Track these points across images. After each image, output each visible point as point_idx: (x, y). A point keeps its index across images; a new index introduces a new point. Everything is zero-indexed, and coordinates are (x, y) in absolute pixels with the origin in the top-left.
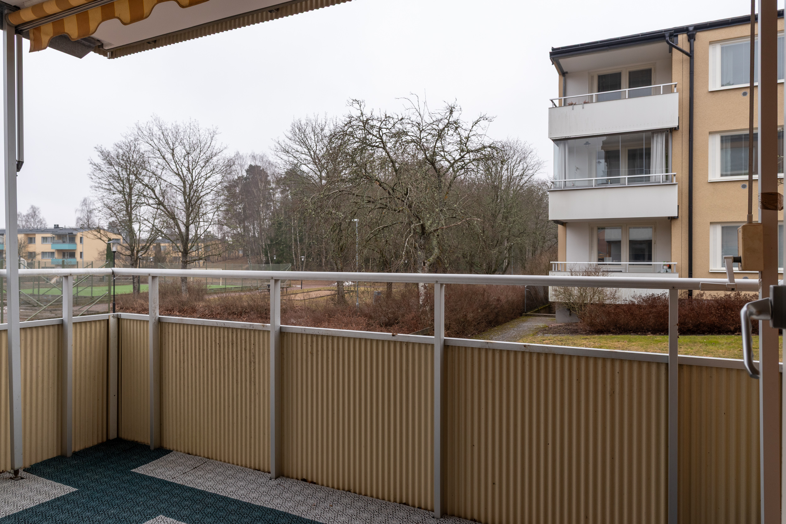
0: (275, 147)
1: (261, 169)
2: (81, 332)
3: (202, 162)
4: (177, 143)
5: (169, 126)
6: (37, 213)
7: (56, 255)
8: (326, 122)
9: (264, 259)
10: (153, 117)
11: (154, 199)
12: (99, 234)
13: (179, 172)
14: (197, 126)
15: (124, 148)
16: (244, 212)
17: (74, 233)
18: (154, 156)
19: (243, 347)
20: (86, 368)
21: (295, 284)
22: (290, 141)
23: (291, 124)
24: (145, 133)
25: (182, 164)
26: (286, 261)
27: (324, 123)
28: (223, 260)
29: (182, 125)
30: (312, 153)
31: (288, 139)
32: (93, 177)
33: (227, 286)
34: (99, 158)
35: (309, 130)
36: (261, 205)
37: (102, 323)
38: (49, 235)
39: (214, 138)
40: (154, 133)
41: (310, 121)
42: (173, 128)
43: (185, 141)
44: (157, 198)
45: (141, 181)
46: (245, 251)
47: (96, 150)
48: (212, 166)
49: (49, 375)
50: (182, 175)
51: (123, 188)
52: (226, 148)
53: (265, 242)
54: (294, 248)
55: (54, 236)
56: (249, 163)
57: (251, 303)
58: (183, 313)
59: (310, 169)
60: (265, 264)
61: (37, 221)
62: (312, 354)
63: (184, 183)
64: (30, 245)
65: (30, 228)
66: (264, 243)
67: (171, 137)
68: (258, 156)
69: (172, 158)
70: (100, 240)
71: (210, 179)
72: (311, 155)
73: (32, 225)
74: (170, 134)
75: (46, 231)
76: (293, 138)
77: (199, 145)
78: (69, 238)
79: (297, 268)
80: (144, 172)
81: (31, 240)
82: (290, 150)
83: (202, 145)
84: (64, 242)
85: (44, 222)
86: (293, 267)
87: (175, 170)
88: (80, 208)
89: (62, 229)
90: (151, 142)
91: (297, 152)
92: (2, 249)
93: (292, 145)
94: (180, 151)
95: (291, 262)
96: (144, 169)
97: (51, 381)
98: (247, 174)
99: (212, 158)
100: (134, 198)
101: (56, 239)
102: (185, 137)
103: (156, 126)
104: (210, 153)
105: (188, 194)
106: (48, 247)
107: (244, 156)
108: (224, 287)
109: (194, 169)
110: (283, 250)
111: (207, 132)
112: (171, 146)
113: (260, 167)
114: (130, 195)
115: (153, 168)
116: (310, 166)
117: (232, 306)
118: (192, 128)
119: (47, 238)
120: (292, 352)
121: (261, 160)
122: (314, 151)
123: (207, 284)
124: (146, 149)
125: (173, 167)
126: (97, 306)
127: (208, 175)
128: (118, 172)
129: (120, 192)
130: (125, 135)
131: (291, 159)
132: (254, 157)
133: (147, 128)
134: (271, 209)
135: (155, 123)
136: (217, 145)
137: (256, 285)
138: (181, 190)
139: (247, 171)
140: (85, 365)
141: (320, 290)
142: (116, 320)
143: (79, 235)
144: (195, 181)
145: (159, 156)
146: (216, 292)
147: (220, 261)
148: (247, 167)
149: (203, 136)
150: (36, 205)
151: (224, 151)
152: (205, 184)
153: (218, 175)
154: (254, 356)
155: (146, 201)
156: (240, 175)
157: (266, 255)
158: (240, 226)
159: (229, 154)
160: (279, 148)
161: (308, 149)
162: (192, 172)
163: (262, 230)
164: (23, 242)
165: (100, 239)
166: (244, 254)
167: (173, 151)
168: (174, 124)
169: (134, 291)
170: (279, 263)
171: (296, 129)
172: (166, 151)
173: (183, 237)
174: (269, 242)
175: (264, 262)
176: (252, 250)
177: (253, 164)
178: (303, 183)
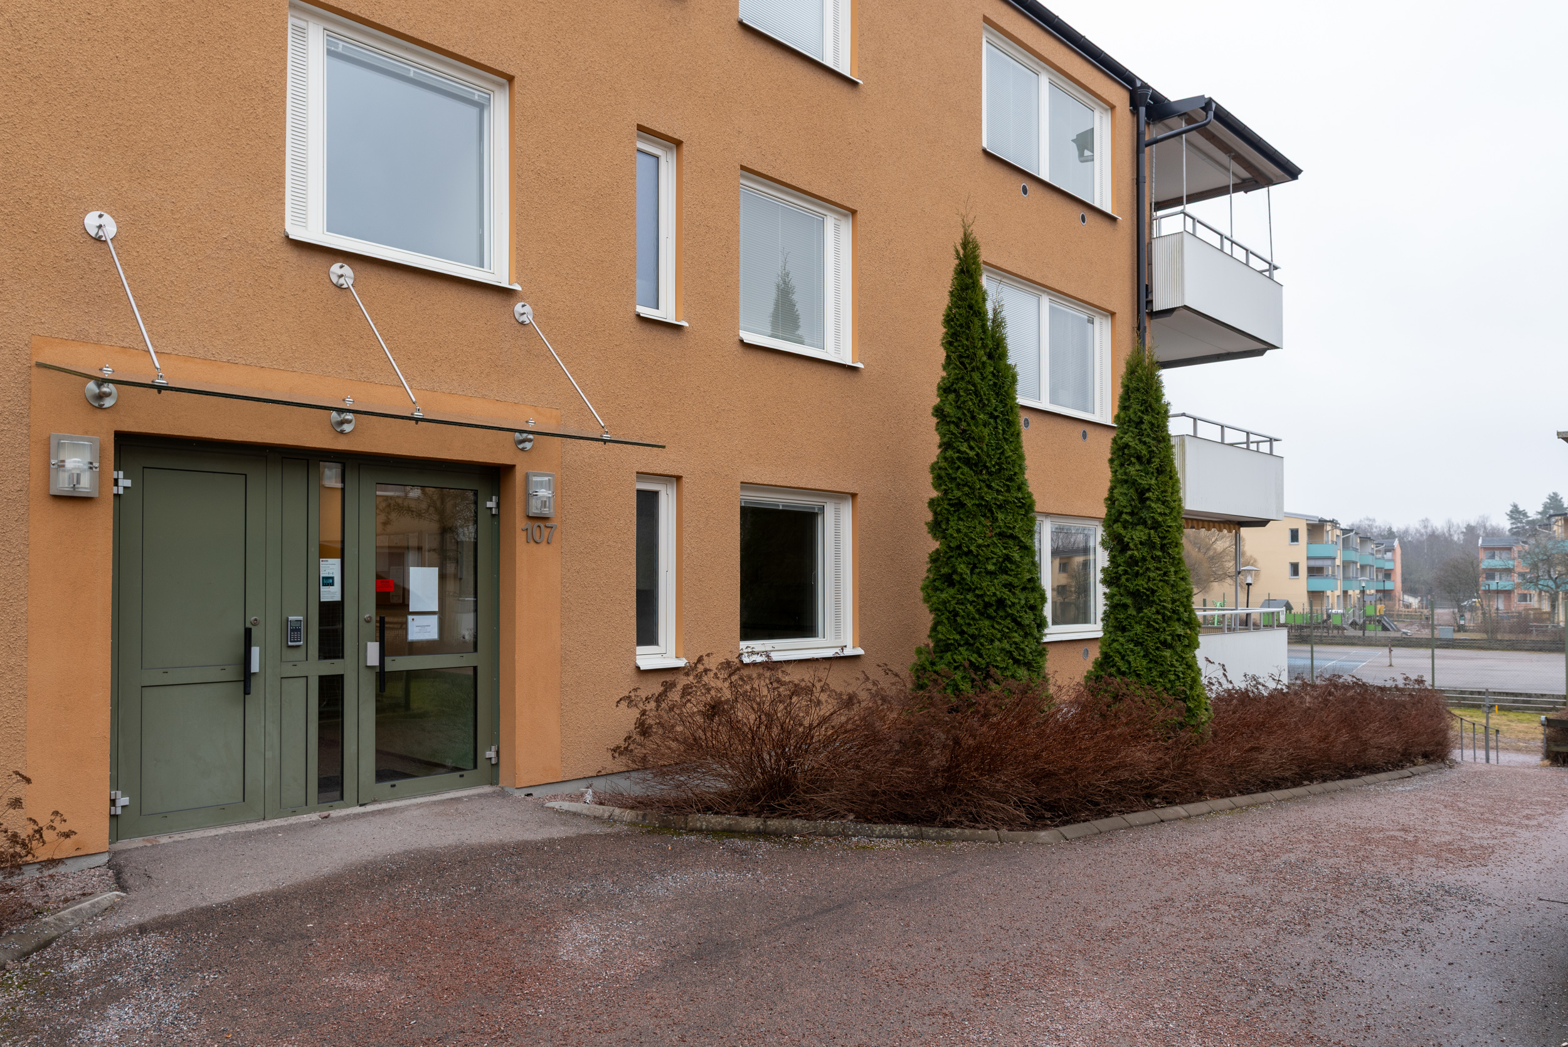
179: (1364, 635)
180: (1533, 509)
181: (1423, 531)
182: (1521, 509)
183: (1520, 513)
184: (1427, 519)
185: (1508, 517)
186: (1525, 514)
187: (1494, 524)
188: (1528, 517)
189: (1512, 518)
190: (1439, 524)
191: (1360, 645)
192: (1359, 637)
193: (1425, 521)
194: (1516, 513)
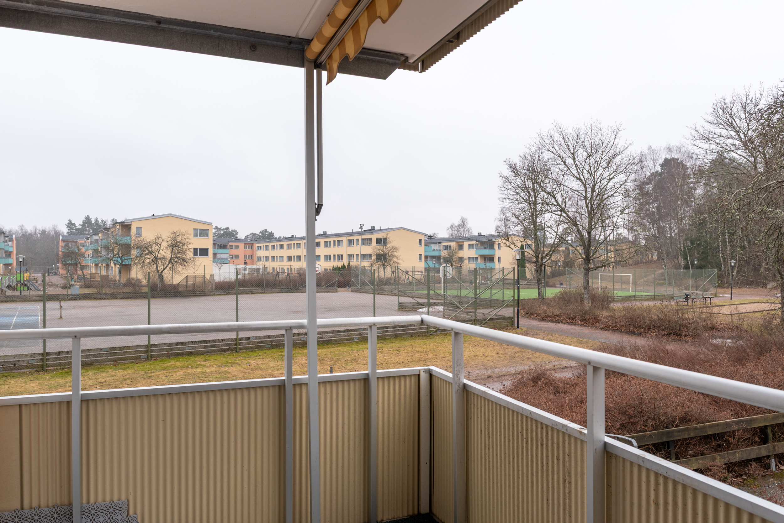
0: (691, 134)
1: (679, 161)
2: (389, 387)
3: (604, 163)
4: (578, 147)
5: (570, 131)
6: (465, 223)
7: (479, 260)
8: (761, 95)
9: (683, 263)
10: (554, 124)
11: (556, 205)
12: (508, 242)
13: (580, 176)
14: (599, 125)
15: (529, 158)
16: (657, 211)
17: (493, 239)
18: (556, 163)
19: (556, 454)
20: (394, 429)
21: (722, 293)
22: (711, 125)
23: (711, 105)
24: (547, 141)
25: (584, 167)
26: (711, 266)
27: (758, 95)
28: (635, 264)
29: (583, 127)
30: (742, 136)
31: (708, 123)
32: (503, 189)
33: (637, 294)
34: (508, 171)
35: (737, 108)
36: (679, 202)
37: (413, 378)
38: (474, 242)
39: (617, 135)
40: (555, 140)
41: (738, 96)
42: (573, 131)
43: (586, 143)
44: (558, 204)
45: (544, 190)
46: (659, 254)
47: (505, 163)
48: (615, 166)
49: (355, 433)
50: (583, 179)
51: (529, 197)
52: (631, 144)
53: (683, 243)
54: (722, 250)
55: (477, 243)
56: (664, 157)
57: (662, 316)
58: (585, 323)
59: (740, 155)
60: (683, 269)
61: (465, 230)
62: (657, 504)
63: (585, 187)
64: (460, 252)
65: (460, 236)
66: (682, 245)
67: (572, 141)
68: (675, 148)
69: (573, 162)
70: (508, 248)
71: (614, 180)
72: (741, 138)
73: (462, 234)
74: (570, 139)
75: (471, 238)
76: (715, 122)
77: (601, 146)
78: (489, 244)
79: (725, 273)
80: (547, 181)
81: (461, 247)
82: (711, 136)
83: (605, 145)
84: (485, 248)
85: (470, 231)
86: (719, 273)
87: (576, 174)
88: (499, 217)
89: (485, 236)
90: (552, 149)
91: (721, 138)
92: (440, 255)
93: (713, 130)
94: (581, 154)
95: (717, 267)
96: (547, 177)
97: (357, 440)
98: (662, 169)
99: (615, 157)
100: (539, 206)
101: (479, 245)
102: (586, 139)
103: (558, 132)
104: (613, 152)
105: (589, 199)
106: (473, 253)
107: (658, 149)
108: (633, 294)
109: (596, 171)
110: (707, 253)
111: (610, 130)
112: (572, 150)
113: (677, 159)
114: (535, 203)
115: (554, 175)
116: (739, 152)
117: (638, 318)
118: (593, 128)
119: (472, 244)
120: (624, 488)
121: (678, 152)
122: (744, 134)
123: (614, 289)
124: (549, 157)
125: (574, 172)
126: (507, 309)
127: (612, 176)
128: (525, 182)
129: (526, 201)
130: (528, 146)
131: (713, 146)
132: (670, 149)
133: (549, 135)
134: (691, 206)
135: (556, 130)
136: (620, 143)
137: (671, 293)
138: (582, 194)
139: (662, 166)
140: (394, 425)
141: (758, 302)
142: (427, 375)
143: (497, 242)
144: (596, 184)
145: (560, 162)
146: (624, 299)
147: (631, 265)
148: (661, 161)
149: (606, 135)
150: (465, 217)
151: (629, 149)
152: (608, 186)
153: (622, 175)
154: (569, 473)
155: (549, 208)
156: (653, 171)
157: (685, 259)
158: (653, 227)
159: (635, 151)
160: (696, 136)
161: (737, 132)
162: (594, 175)
163: (681, 231)
164: (454, 248)
165: (509, 246)
166: (659, 258)
167: (574, 156)
168: (575, 128)
169: (539, 297)
170: (702, 269)
171: (719, 109)
172: (567, 156)
173: (585, 243)
174: (689, 244)
175: (683, 266)
176: (668, 254)
177: (669, 157)
178: (729, 174)
179: (21, 294)
180: (78, 222)
181: (20, 232)
182: (73, 223)
183: (72, 224)
184: (22, 225)
185: (66, 226)
186: (75, 225)
187: (59, 229)
188: (76, 227)
189: (68, 227)
190: (29, 228)
191: (19, 301)
192: (18, 296)
193: (22, 227)
194: (70, 225)
